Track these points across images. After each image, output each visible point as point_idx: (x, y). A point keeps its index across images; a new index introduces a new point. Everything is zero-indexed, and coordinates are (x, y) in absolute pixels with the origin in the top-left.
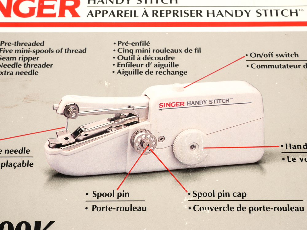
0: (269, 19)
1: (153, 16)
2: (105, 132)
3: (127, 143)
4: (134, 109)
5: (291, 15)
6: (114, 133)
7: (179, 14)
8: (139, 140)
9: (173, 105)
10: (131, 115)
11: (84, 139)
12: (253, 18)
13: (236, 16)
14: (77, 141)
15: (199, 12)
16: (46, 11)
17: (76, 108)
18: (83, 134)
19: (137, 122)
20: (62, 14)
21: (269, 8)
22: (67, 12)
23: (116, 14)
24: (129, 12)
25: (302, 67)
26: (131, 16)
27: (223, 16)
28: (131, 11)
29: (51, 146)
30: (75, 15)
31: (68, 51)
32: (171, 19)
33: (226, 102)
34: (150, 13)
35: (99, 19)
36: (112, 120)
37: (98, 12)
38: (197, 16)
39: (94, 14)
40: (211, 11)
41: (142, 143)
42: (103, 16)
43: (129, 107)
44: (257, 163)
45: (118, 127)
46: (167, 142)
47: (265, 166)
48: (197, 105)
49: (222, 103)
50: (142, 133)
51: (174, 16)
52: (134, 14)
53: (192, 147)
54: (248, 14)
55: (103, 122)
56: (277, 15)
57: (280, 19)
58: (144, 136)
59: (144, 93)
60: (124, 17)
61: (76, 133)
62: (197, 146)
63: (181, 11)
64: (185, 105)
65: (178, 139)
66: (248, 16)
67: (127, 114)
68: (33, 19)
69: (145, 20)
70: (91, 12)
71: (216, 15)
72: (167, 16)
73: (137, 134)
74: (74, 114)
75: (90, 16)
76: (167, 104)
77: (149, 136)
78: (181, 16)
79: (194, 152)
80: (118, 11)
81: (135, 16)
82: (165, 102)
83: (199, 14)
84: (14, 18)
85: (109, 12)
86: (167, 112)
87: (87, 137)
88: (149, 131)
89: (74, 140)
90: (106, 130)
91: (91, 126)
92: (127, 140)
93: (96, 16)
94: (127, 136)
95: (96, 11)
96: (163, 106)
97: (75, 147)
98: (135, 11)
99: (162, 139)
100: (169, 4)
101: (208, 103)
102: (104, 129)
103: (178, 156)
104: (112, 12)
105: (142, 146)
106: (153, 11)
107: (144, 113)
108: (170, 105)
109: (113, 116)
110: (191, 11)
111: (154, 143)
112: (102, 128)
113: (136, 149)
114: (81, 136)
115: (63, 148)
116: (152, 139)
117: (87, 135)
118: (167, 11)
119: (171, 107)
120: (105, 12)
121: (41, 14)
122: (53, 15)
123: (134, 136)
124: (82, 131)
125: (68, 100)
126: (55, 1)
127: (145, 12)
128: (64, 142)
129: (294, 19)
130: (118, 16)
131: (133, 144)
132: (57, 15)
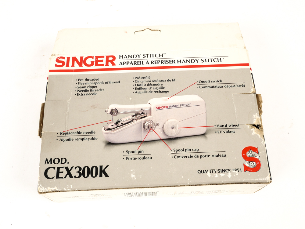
0: (207, 63)
1: (151, 64)
2: (131, 122)
3: (141, 127)
4: (144, 110)
5: (218, 61)
6: (135, 122)
7: (164, 62)
8: (147, 125)
9: (163, 107)
10: (142, 113)
11: (121, 126)
12: (200, 63)
13: (192, 62)
14: (118, 126)
15: (174, 61)
16: (99, 63)
17: (116, 110)
18: (120, 123)
19: (146, 117)
20: (107, 64)
21: (208, 58)
22: (110, 63)
23: (133, 63)
24: (140, 62)
25: (224, 87)
26: (141, 64)
27: (185, 63)
28: (141, 62)
29: (105, 129)
30: (113, 64)
31: (111, 82)
32: (160, 65)
33: (187, 105)
34: (150, 62)
35: (125, 66)
36: (134, 116)
37: (125, 63)
38: (173, 63)
39: (123, 64)
40: (179, 60)
41: (148, 127)
42: (127, 65)
43: (142, 109)
44: (204, 135)
45: (137, 119)
46: (160, 126)
47: (207, 136)
48: (174, 107)
49: (186, 106)
50: (148, 122)
51: (161, 63)
52: (142, 63)
53: (173, 128)
54: (197, 61)
55: (129, 117)
56: (211, 62)
57: (213, 63)
58: (149, 123)
59: (148, 102)
60: (137, 65)
61: (117, 123)
62: (175, 127)
63: (165, 61)
64: (169, 107)
65: (166, 124)
66: (197, 62)
67: (141, 113)
68: (93, 67)
69: (147, 66)
70: (121, 62)
71: (182, 62)
72: (158, 63)
73: (146, 122)
74: (115, 114)
75: (121, 65)
76: (160, 107)
77: (152, 123)
78: (165, 63)
79: (173, 130)
80: (134, 62)
81: (143, 64)
82: (159, 106)
83: (174, 62)
84: (84, 67)
85: (130, 62)
86: (160, 111)
87: (122, 125)
88: (152, 121)
89: (116, 126)
90: (131, 121)
91: (124, 120)
92: (141, 125)
93: (124, 65)
94: (141, 124)
95: (124, 62)
96: (158, 108)
97: (117, 130)
98: (142, 62)
99: (158, 124)
100: (159, 58)
101: (179, 106)
102: (130, 120)
103: (166, 132)
104: (131, 62)
105: (149, 128)
106: (151, 61)
107: (149, 112)
108: (161, 108)
109: (134, 114)
110: (170, 61)
111: (154, 127)
112: (129, 120)
113: (146, 129)
114: (120, 124)
115: (111, 130)
116: (153, 125)
117: (122, 123)
118: (158, 61)
119: (162, 109)
120: (128, 62)
121: (97, 65)
122: (103, 65)
123: (145, 123)
124: (120, 122)
125: (112, 107)
126: (103, 58)
127: (147, 62)
128: (111, 127)
129: (220, 63)
130: (134, 64)
131: (144, 127)
132: (105, 65)
